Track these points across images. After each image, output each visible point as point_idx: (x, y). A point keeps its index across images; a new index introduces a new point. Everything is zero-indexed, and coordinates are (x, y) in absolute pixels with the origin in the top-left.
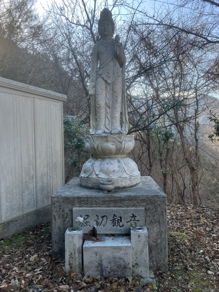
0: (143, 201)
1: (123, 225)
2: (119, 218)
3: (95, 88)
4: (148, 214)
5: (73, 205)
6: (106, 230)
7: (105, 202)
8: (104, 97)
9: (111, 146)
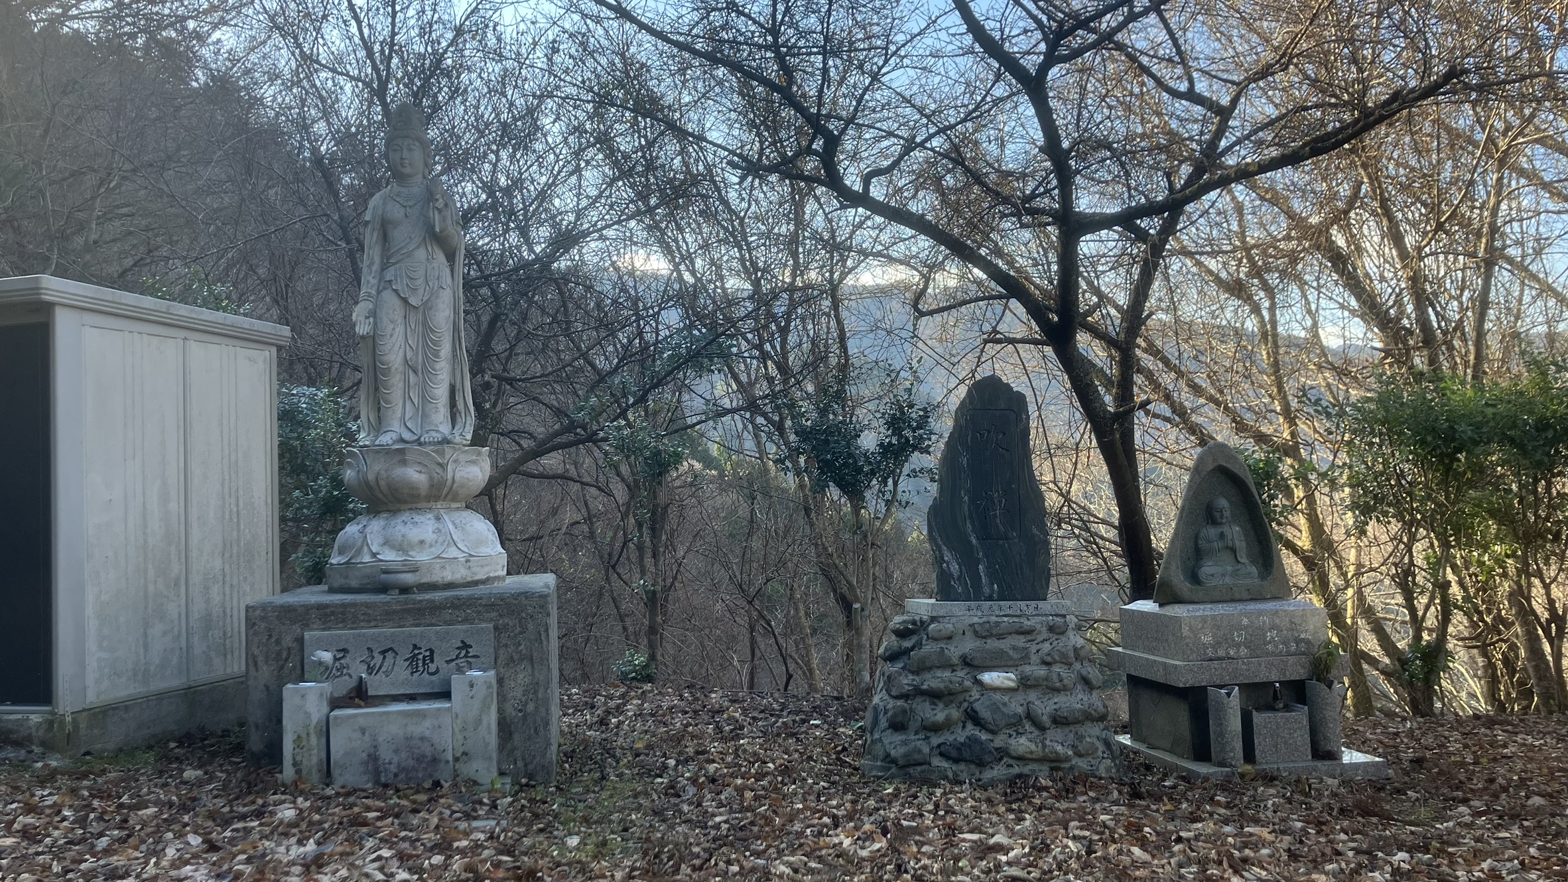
0: (491, 607)
1: (437, 671)
2: (428, 653)
3: (375, 317)
4: (504, 641)
5: (306, 626)
6: (393, 684)
7: (390, 616)
8: (398, 345)
9: (415, 475)
